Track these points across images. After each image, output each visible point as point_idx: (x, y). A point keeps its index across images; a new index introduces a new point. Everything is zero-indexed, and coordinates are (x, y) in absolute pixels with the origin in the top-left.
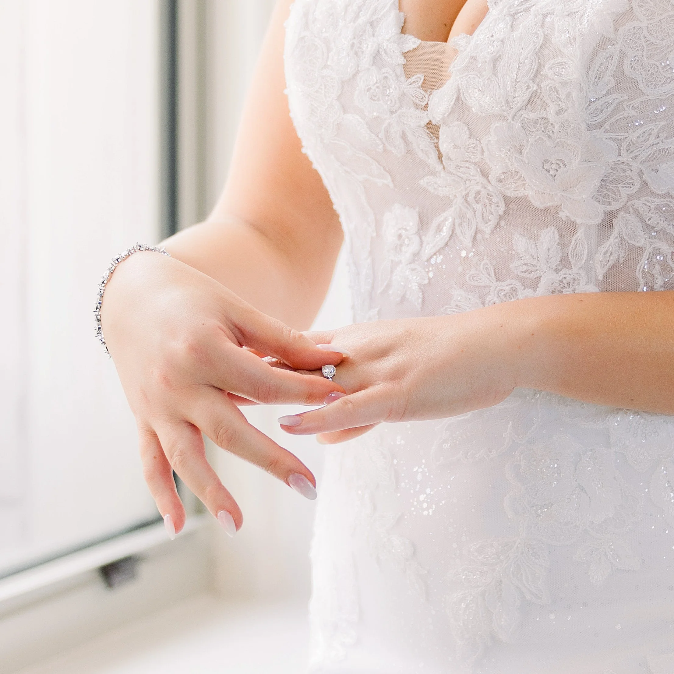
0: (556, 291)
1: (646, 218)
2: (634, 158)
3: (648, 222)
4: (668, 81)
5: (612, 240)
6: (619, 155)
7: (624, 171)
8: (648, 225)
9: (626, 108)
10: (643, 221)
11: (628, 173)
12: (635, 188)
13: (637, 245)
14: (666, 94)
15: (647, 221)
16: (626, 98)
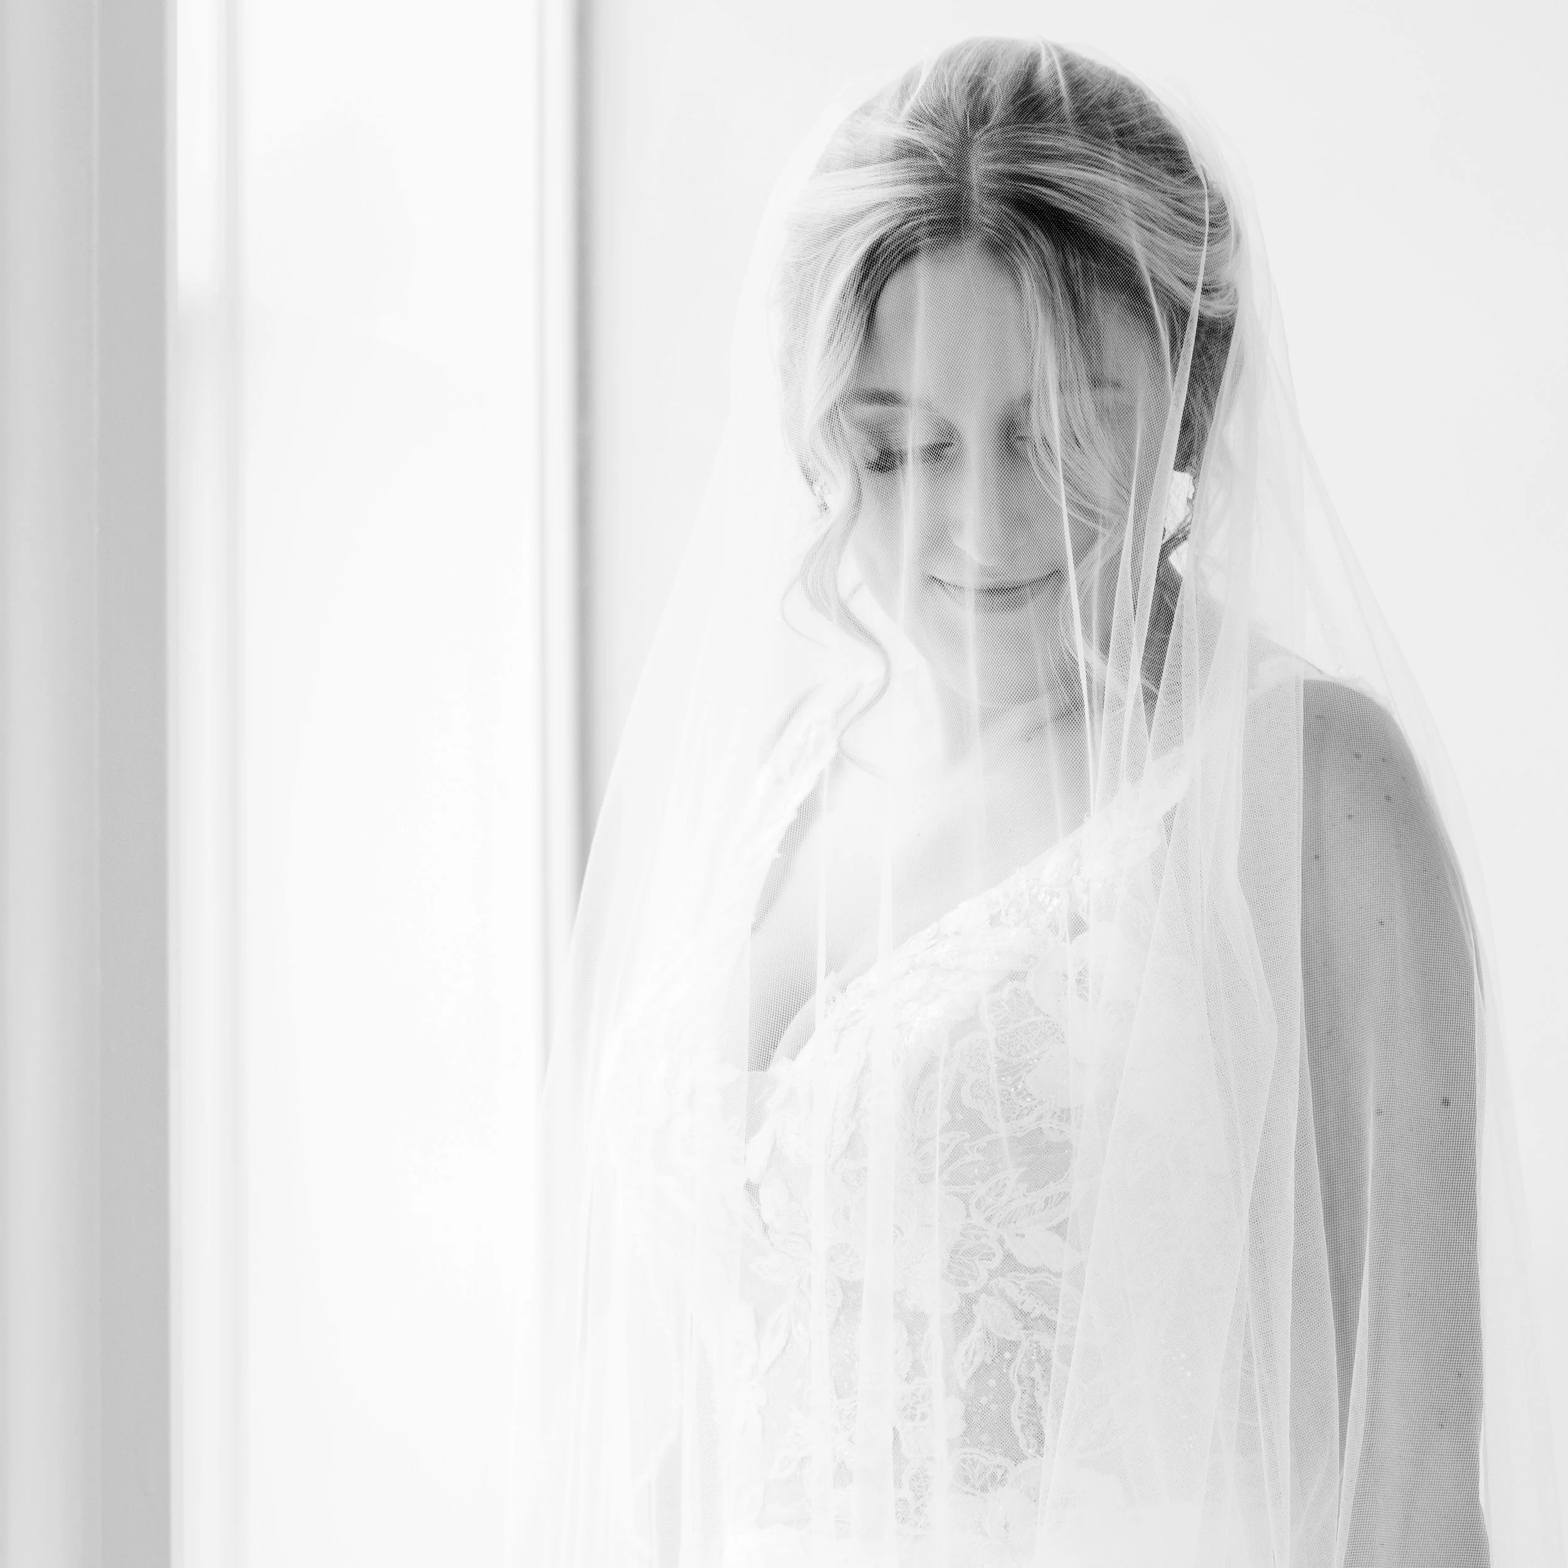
0: (908, 1408)
1: (1018, 1301)
2: (989, 1220)
3: (1020, 1307)
4: (1026, 1111)
5: (975, 1334)
6: (968, 1216)
7: (978, 1237)
8: (1021, 1312)
9: (969, 1151)
10: (1014, 1306)
11: (983, 1240)
12: (996, 1262)
13: (1008, 1338)
14: (1023, 1129)
15: (1018, 1304)
16: (969, 1136)
